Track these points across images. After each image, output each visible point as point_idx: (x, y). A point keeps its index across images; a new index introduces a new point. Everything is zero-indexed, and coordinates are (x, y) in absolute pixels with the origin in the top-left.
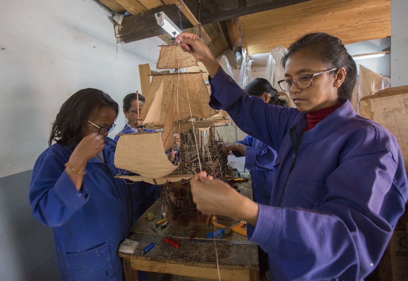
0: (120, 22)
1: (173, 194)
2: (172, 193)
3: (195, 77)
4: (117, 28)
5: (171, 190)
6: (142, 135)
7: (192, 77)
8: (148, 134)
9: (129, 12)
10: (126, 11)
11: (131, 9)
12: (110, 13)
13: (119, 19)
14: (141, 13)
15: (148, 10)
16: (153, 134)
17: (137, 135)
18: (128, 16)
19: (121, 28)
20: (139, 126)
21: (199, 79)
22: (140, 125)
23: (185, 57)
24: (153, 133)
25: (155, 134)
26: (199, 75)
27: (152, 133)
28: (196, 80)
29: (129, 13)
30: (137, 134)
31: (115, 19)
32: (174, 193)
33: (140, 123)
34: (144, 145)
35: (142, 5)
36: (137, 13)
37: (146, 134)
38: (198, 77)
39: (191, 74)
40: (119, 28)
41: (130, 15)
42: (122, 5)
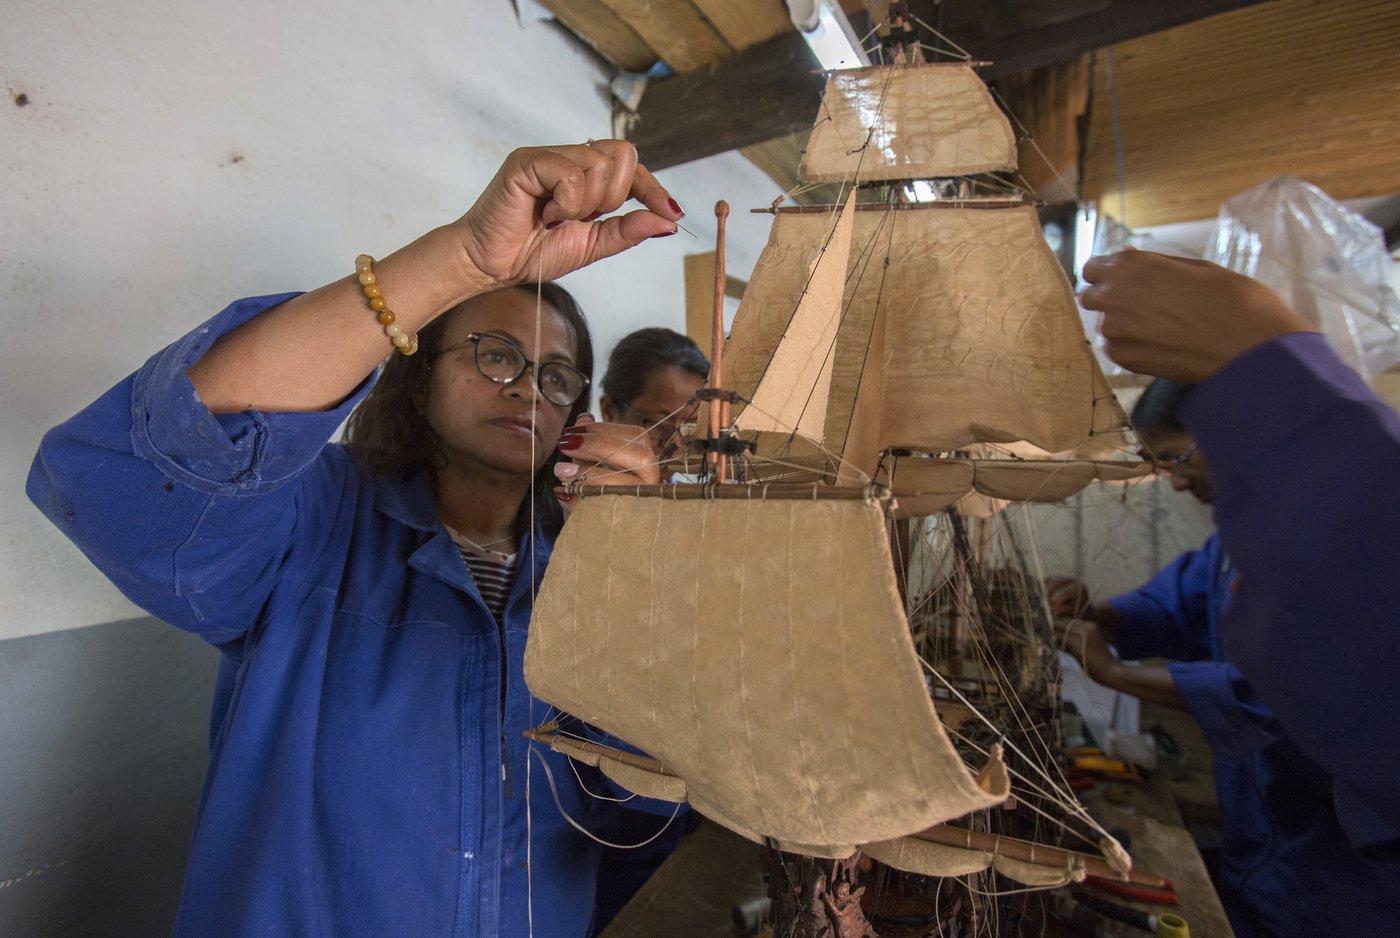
0: (633, 102)
1: (857, 902)
2: (852, 891)
3: (998, 227)
4: (621, 121)
5: (847, 871)
6: (728, 502)
7: (981, 227)
8: (778, 504)
9: (669, 61)
10: (656, 59)
11: (676, 51)
12: (604, 73)
13: (631, 90)
14: (709, 66)
15: (734, 51)
16: (820, 506)
17: (693, 505)
18: (663, 79)
19: (636, 122)
20: (716, 435)
21: (1018, 237)
22: (721, 434)
23: (953, 123)
24: (821, 496)
25: (834, 505)
26: (1020, 219)
27: (809, 497)
28: (1002, 244)
29: (668, 67)
30: (693, 496)
31: (619, 91)
32: (861, 891)
33: (725, 418)
34: (738, 585)
35: (717, 32)
36: (694, 66)
37: (760, 503)
38: (1011, 229)
39: (978, 212)
40: (627, 124)
41: (672, 74)
42: (646, 34)
